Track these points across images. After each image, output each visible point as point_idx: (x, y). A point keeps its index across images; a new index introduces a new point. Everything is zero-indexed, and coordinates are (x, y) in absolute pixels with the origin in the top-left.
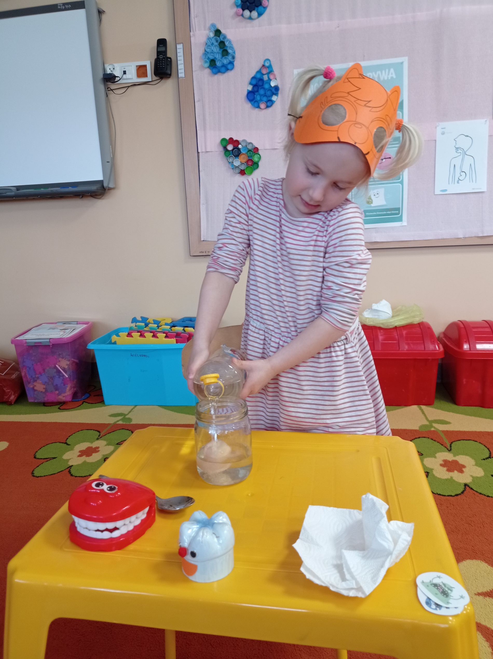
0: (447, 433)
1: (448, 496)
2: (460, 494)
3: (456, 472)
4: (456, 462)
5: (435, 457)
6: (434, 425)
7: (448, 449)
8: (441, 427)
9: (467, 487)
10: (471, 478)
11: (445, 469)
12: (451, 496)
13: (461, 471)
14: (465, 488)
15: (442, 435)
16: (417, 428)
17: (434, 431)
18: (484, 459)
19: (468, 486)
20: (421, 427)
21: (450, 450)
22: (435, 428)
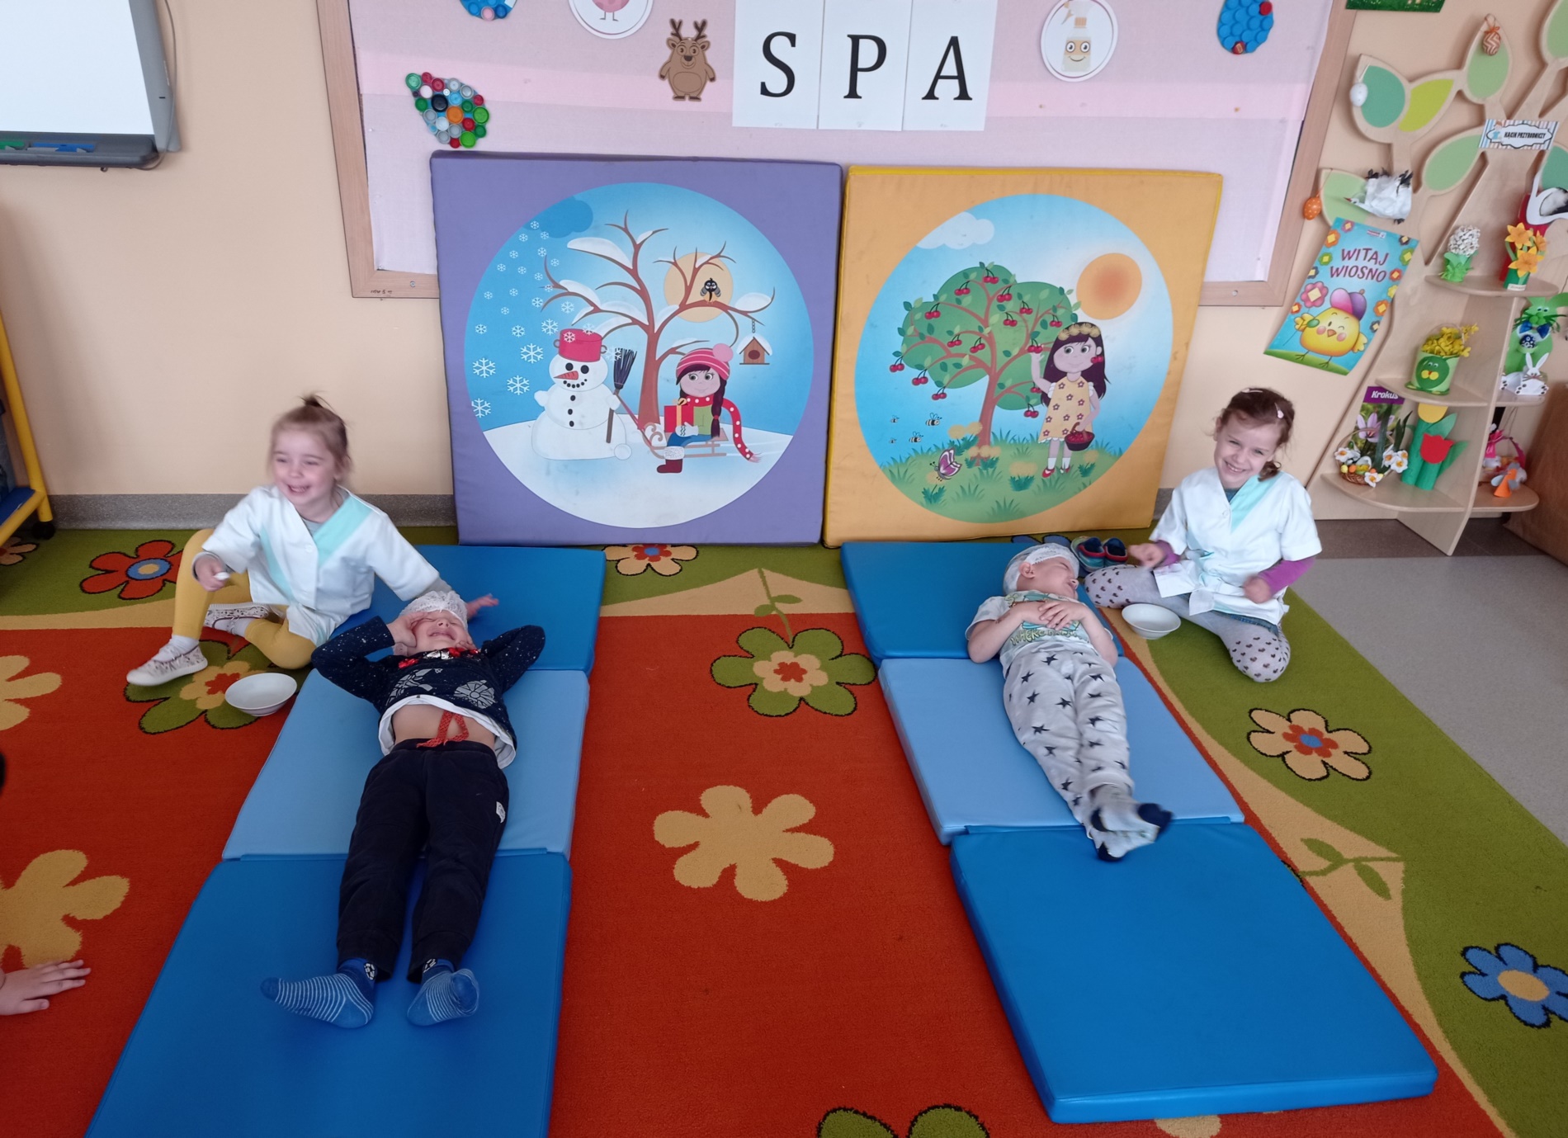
0: (793, 618)
1: (777, 716)
2: (791, 713)
3: (793, 680)
4: (795, 665)
5: (770, 660)
6: (778, 605)
7: (789, 645)
8: (786, 609)
9: (802, 702)
10: (810, 689)
11: (780, 676)
12: (780, 716)
13: (800, 680)
14: (800, 703)
15: (785, 621)
16: (751, 612)
17: (775, 615)
18: (833, 659)
19: (804, 701)
20: (758, 609)
21: (791, 647)
22: (777, 609)
